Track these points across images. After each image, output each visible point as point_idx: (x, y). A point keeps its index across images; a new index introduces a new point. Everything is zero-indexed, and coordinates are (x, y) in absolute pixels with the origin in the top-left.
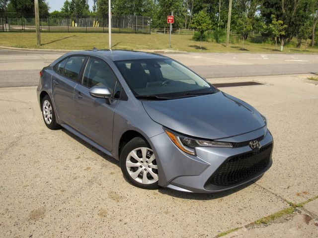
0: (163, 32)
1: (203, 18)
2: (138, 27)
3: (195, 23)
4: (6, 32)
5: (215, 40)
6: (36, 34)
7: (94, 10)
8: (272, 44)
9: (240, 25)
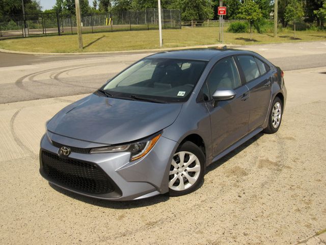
0: (191, 25)
1: (253, 6)
3: (244, 13)
4: (26, 37)
5: (256, 31)
6: (77, 36)
7: (95, 6)
8: (318, 31)
9: (290, 11)
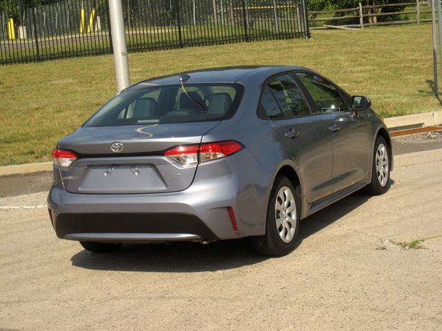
2: (252, 12)
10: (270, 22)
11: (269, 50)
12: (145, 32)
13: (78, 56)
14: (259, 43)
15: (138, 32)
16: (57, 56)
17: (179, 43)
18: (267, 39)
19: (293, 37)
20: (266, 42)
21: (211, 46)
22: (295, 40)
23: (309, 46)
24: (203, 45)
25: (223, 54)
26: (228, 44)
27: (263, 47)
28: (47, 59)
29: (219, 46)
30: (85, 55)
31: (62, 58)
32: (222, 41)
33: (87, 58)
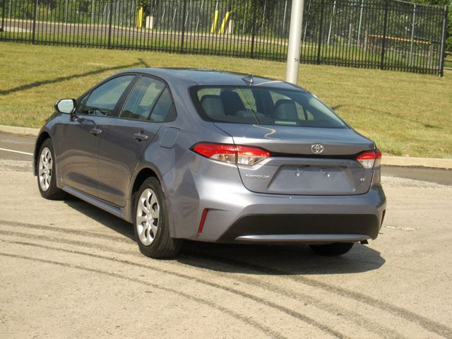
10: (401, 55)
11: (403, 81)
12: (280, 43)
13: (219, 55)
14: (393, 72)
15: (273, 42)
16: (199, 51)
17: (316, 59)
18: (401, 71)
19: (426, 73)
20: (399, 73)
21: (347, 68)
22: (428, 76)
23: (442, 84)
24: (339, 65)
25: (360, 77)
26: (363, 69)
27: (398, 77)
28: (190, 52)
29: (354, 69)
30: (226, 55)
31: (204, 54)
32: (357, 65)
33: (228, 58)
